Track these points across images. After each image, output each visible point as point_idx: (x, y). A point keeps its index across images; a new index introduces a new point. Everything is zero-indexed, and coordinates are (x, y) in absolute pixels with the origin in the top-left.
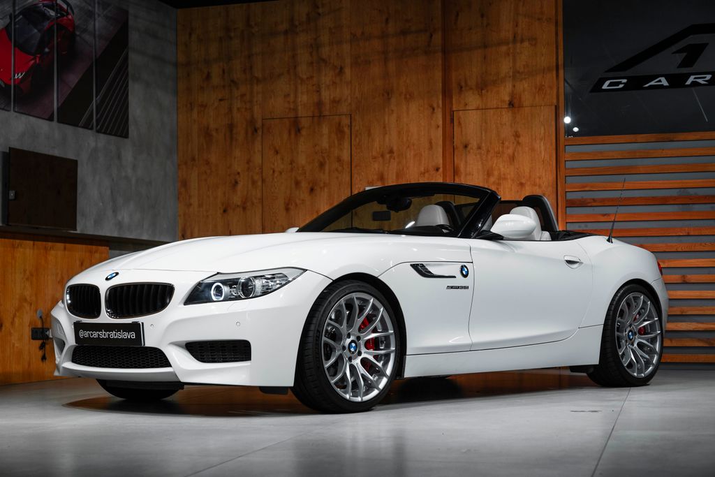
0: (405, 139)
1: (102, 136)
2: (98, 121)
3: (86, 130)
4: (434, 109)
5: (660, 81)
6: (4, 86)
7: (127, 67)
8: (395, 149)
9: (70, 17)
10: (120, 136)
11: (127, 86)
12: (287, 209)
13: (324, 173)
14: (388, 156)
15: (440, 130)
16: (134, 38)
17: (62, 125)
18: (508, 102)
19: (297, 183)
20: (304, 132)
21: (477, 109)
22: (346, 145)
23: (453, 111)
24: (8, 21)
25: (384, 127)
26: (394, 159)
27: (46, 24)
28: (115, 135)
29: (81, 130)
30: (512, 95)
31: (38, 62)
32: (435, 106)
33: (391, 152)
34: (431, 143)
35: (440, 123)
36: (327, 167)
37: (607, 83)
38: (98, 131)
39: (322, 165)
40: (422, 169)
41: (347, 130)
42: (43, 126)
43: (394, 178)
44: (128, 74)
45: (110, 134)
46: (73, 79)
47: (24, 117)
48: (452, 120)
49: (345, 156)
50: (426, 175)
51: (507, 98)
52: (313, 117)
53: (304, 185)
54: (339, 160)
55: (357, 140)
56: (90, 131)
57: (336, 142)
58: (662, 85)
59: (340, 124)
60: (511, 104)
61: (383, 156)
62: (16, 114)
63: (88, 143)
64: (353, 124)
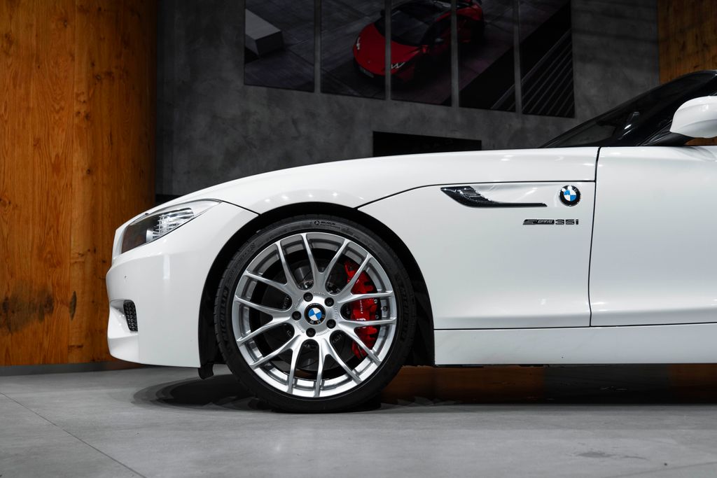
1: (532, 117)
2: (524, 102)
3: (505, 113)
6: (372, 77)
7: (571, 47)
9: (475, 7)
10: (561, 115)
11: (571, 65)
16: (581, 20)
17: (466, 109)
24: (378, 16)
27: (438, 16)
28: (552, 114)
29: (497, 112)
31: (424, 51)
38: (526, 112)
42: (439, 112)
44: (571, 56)
45: (544, 114)
46: (481, 65)
47: (407, 105)
56: (512, 114)
62: (394, 102)
63: (510, 125)
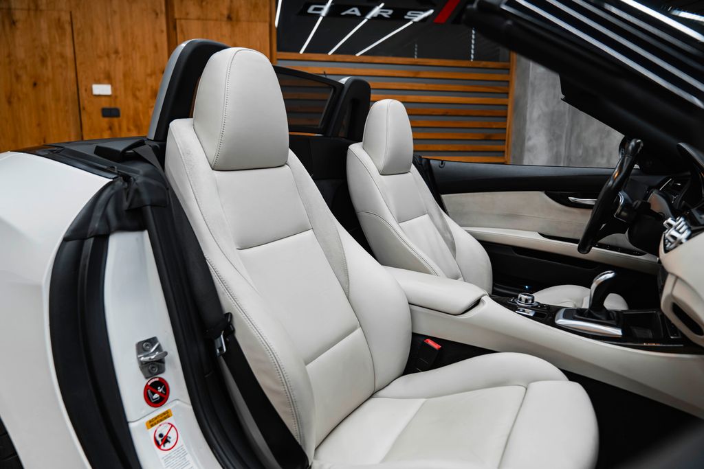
0: (130, 41)
4: (157, 14)
5: (354, 11)
8: (120, 49)
12: (10, 102)
13: (47, 69)
14: (113, 56)
15: (165, 34)
18: (226, 16)
19: (18, 77)
20: (19, 25)
21: (198, 19)
22: (68, 41)
23: (176, 19)
25: (108, 28)
26: (120, 59)
30: (230, 9)
32: (158, 11)
33: (116, 52)
34: (156, 46)
35: (164, 28)
36: (49, 63)
37: (312, 7)
39: (43, 61)
40: (149, 71)
41: (68, 27)
43: (121, 77)
48: (175, 28)
49: (69, 52)
50: (154, 77)
51: (226, 12)
52: (29, 10)
53: (25, 78)
54: (62, 56)
55: (80, 38)
57: (57, 37)
58: (355, 15)
59: (59, 20)
60: (229, 18)
61: (108, 56)
64: (74, 21)
